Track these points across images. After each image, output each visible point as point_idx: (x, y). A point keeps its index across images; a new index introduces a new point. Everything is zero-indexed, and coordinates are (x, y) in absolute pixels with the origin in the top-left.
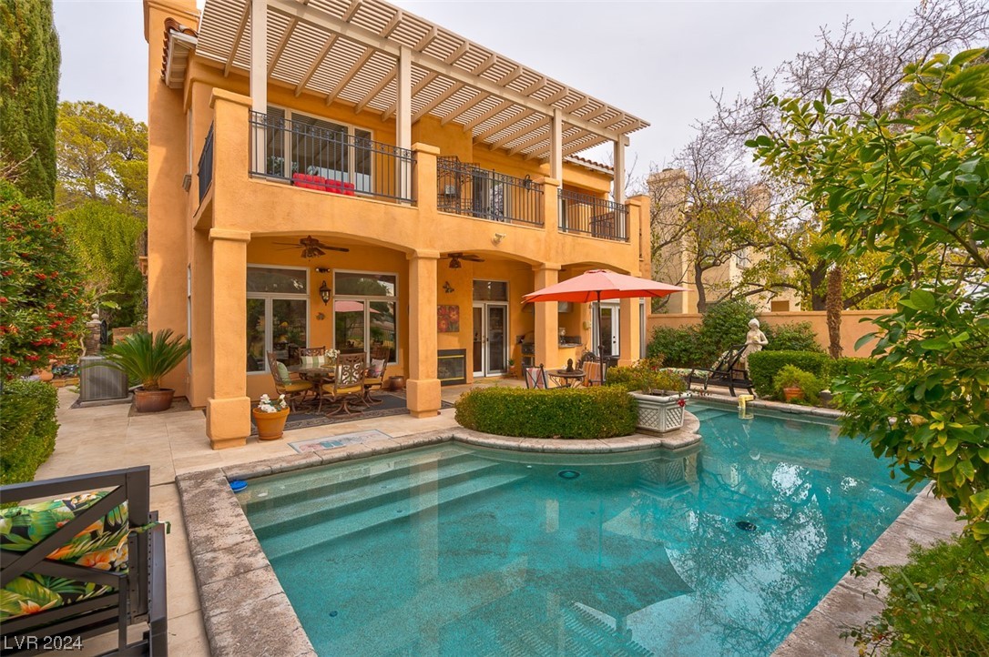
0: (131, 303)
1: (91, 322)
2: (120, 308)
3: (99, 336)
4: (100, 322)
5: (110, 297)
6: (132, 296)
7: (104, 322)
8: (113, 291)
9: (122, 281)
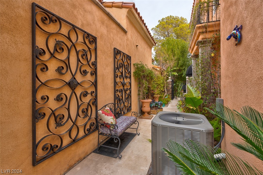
0: (181, 73)
1: (168, 80)
2: (177, 75)
3: (171, 86)
4: (171, 80)
5: (174, 71)
6: (181, 70)
7: (173, 80)
8: (175, 68)
9: (178, 64)
